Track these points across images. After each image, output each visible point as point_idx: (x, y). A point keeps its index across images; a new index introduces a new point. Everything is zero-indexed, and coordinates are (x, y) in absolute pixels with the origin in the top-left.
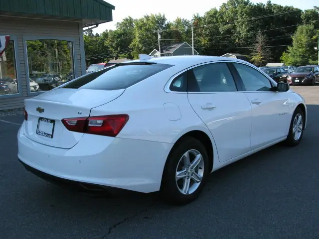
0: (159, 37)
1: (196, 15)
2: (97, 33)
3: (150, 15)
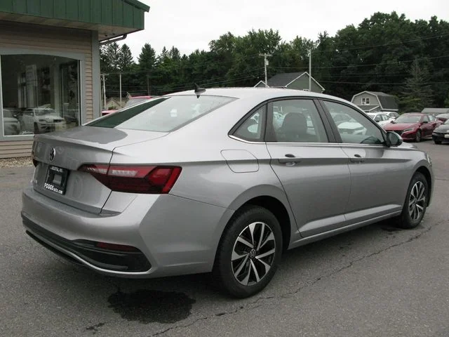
0: (267, 63)
1: (323, 34)
2: (185, 55)
3: (257, 32)
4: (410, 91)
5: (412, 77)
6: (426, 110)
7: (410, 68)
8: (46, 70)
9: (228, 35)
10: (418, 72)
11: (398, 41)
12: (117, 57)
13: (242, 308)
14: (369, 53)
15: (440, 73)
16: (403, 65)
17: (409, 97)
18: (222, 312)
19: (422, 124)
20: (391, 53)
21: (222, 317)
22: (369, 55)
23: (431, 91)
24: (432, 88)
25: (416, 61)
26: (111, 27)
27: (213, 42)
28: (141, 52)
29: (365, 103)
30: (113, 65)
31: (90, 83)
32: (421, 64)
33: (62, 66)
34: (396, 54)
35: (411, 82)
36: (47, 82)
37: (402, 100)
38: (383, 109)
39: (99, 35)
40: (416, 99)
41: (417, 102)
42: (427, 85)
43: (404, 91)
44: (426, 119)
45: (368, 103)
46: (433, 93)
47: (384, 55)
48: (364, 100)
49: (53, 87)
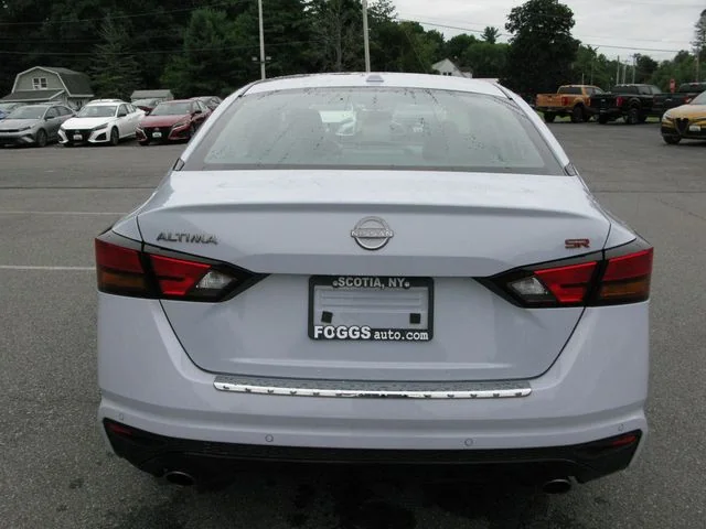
4: (105, 65)
5: (104, 42)
7: (99, 28)
15: (143, 37)
16: (88, 22)
17: (102, 75)
23: (136, 63)
24: (136, 59)
29: (39, 86)
32: (115, 22)
35: (105, 52)
37: (93, 79)
38: (71, 96)
40: (114, 78)
42: (128, 55)
43: (93, 64)
45: (44, 86)
46: (138, 68)
48: (36, 81)
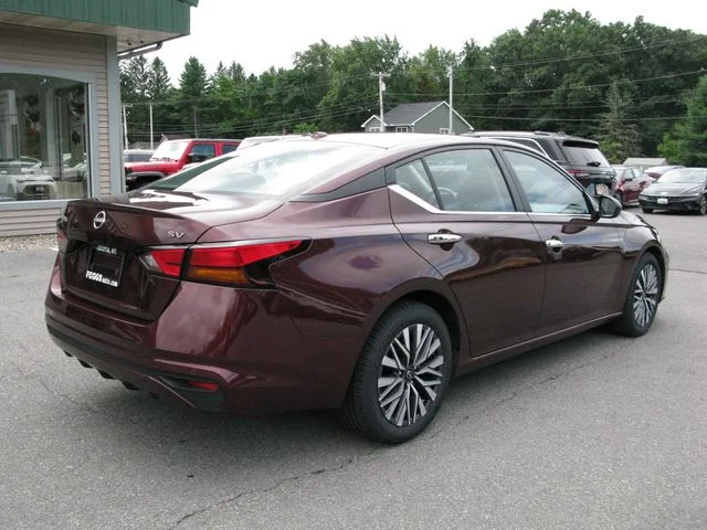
0: (383, 87)
1: (470, 43)
2: (252, 75)
3: (362, 40)
6: (630, 161)
8: (33, 100)
9: (321, 44)
10: (616, 102)
11: (586, 54)
12: (145, 77)
13: (351, 461)
14: (543, 71)
18: (322, 468)
19: (623, 182)
20: (575, 72)
21: (320, 476)
22: (542, 73)
25: (614, 85)
26: (136, 31)
27: (297, 54)
28: (183, 70)
30: (138, 91)
31: (106, 120)
33: (58, 92)
34: (583, 73)
36: (35, 117)
39: (119, 44)
41: (617, 148)
44: (629, 176)
47: (566, 75)
49: (44, 126)
